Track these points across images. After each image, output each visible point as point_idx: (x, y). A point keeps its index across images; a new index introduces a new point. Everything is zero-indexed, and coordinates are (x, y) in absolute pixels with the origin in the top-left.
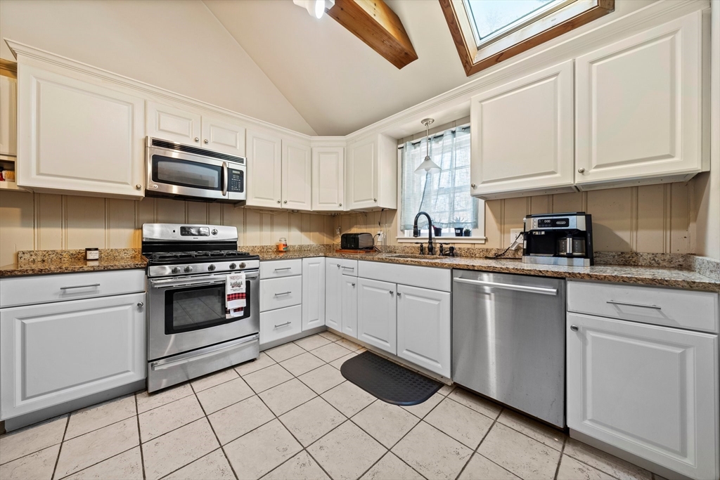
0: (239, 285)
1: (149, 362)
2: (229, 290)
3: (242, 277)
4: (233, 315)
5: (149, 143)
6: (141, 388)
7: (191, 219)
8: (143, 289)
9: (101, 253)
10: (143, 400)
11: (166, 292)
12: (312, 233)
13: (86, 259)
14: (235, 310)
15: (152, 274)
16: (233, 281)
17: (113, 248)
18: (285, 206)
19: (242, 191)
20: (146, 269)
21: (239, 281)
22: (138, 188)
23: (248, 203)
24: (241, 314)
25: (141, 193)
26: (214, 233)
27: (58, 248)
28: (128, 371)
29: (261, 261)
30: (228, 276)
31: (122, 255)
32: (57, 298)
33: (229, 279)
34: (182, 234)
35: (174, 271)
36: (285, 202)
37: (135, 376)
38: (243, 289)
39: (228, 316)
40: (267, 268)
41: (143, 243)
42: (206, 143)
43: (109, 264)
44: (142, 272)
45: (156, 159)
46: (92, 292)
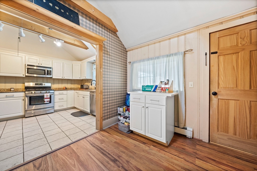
0: (48, 96)
1: (26, 111)
2: (45, 97)
3: (49, 94)
4: (46, 102)
5: (26, 65)
6: (24, 117)
7: (38, 81)
8: (24, 96)
9: (14, 89)
10: (24, 119)
11: (30, 97)
12: (75, 85)
13: (10, 90)
14: (47, 101)
15: (26, 93)
16: (46, 95)
17: (17, 88)
18: (64, 78)
19: (51, 75)
20: (25, 92)
21: (48, 95)
22: (23, 75)
23: (53, 78)
24: (49, 102)
25: (24, 76)
26: (44, 85)
27: (4, 88)
28: (20, 113)
29: (54, 91)
30: (45, 94)
31: (20, 89)
32: (5, 97)
33: (45, 95)
34: (35, 85)
35: (34, 92)
36: (64, 77)
37: (22, 113)
38: (49, 97)
39: (45, 103)
40: (56, 93)
41: (25, 87)
42: (41, 64)
43: (16, 91)
44: (24, 93)
45: (28, 69)
46: (13, 96)
